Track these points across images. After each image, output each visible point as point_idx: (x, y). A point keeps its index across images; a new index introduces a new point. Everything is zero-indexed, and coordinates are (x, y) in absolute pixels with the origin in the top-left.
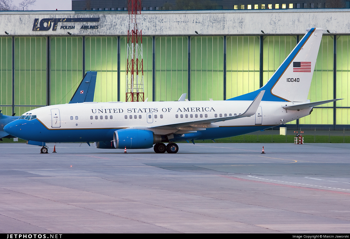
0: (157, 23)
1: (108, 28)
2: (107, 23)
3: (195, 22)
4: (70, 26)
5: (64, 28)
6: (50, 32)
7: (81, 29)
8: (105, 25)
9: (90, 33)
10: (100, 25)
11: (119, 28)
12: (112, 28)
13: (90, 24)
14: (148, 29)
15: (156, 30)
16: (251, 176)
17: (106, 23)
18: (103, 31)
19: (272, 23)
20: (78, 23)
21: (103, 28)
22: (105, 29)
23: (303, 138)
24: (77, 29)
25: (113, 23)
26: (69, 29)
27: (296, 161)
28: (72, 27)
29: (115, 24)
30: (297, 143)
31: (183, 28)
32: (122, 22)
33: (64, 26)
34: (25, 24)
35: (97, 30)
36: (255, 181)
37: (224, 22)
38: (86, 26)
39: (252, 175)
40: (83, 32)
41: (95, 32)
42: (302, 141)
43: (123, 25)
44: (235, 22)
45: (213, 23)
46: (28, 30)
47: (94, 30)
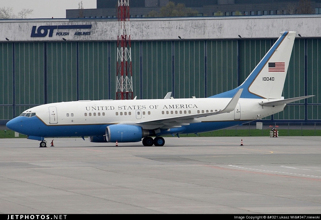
0: (144, 29)
1: (100, 34)
2: (99, 30)
3: (178, 27)
4: (65, 33)
5: (60, 34)
6: (47, 38)
7: (75, 35)
8: (97, 32)
9: (83, 38)
10: (92, 32)
11: (109, 34)
12: (103, 34)
13: (82, 31)
14: (136, 35)
15: (143, 35)
16: (231, 165)
17: (97, 30)
18: (95, 36)
19: (249, 28)
20: (72, 30)
21: (95, 34)
22: (97, 35)
23: (278, 131)
24: (71, 35)
25: (104, 30)
26: (63, 35)
27: (272, 152)
28: (66, 33)
29: (106, 30)
30: (272, 136)
31: (167, 33)
32: (112, 29)
33: (59, 33)
34: (24, 31)
35: (89, 36)
36: (235, 170)
37: (204, 28)
38: (79, 32)
39: (233, 165)
40: (76, 38)
41: (88, 38)
42: (277, 134)
43: (113, 31)
44: (215, 28)
45: (194, 29)
46: (26, 36)
47: (87, 36)
